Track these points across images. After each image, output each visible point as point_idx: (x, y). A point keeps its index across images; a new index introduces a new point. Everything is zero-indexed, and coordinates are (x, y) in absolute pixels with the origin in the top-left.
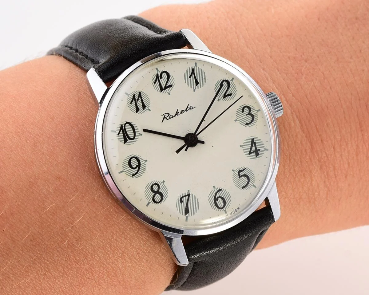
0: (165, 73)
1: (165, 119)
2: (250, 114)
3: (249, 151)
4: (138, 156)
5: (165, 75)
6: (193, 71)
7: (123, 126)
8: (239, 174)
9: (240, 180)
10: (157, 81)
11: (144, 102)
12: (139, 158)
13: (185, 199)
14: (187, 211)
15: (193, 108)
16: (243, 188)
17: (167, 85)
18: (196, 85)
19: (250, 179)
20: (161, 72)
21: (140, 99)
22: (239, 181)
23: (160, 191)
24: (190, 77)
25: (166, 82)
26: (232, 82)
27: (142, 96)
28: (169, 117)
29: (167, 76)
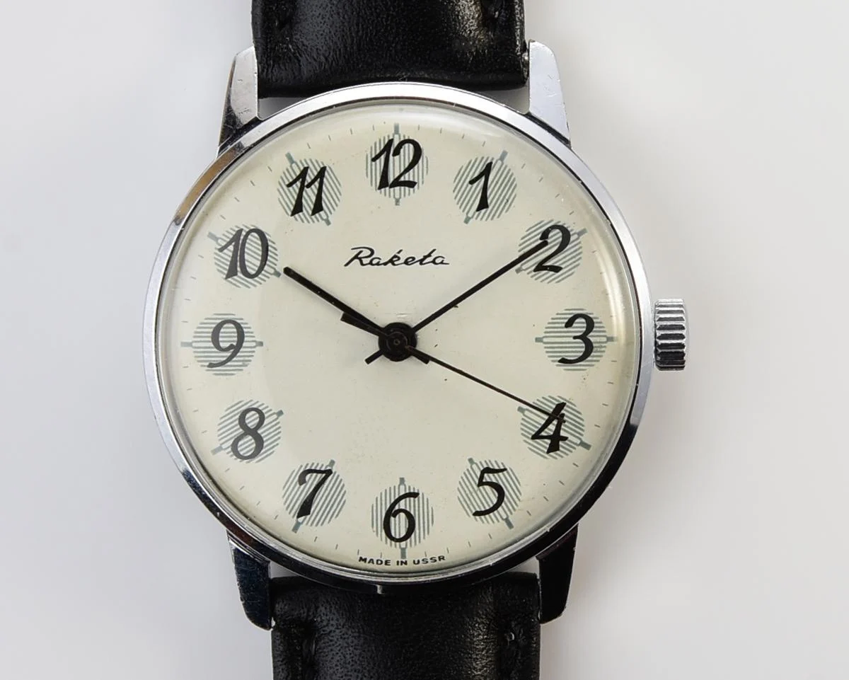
0: (411, 146)
1: (357, 261)
2: (584, 337)
3: (537, 430)
4: (246, 324)
5: (408, 150)
6: (488, 168)
7: (244, 233)
8: (482, 477)
9: (478, 492)
10: (383, 157)
11: (323, 195)
12: (245, 330)
13: (313, 480)
14: (305, 509)
15: (442, 263)
16: (477, 514)
17: (402, 179)
18: (479, 209)
19: (505, 499)
20: (402, 139)
21: (317, 184)
22: (474, 494)
23: (259, 432)
24: (472, 182)
25: (402, 170)
26: (577, 239)
27: (325, 180)
28: (369, 259)
29: (414, 157)
